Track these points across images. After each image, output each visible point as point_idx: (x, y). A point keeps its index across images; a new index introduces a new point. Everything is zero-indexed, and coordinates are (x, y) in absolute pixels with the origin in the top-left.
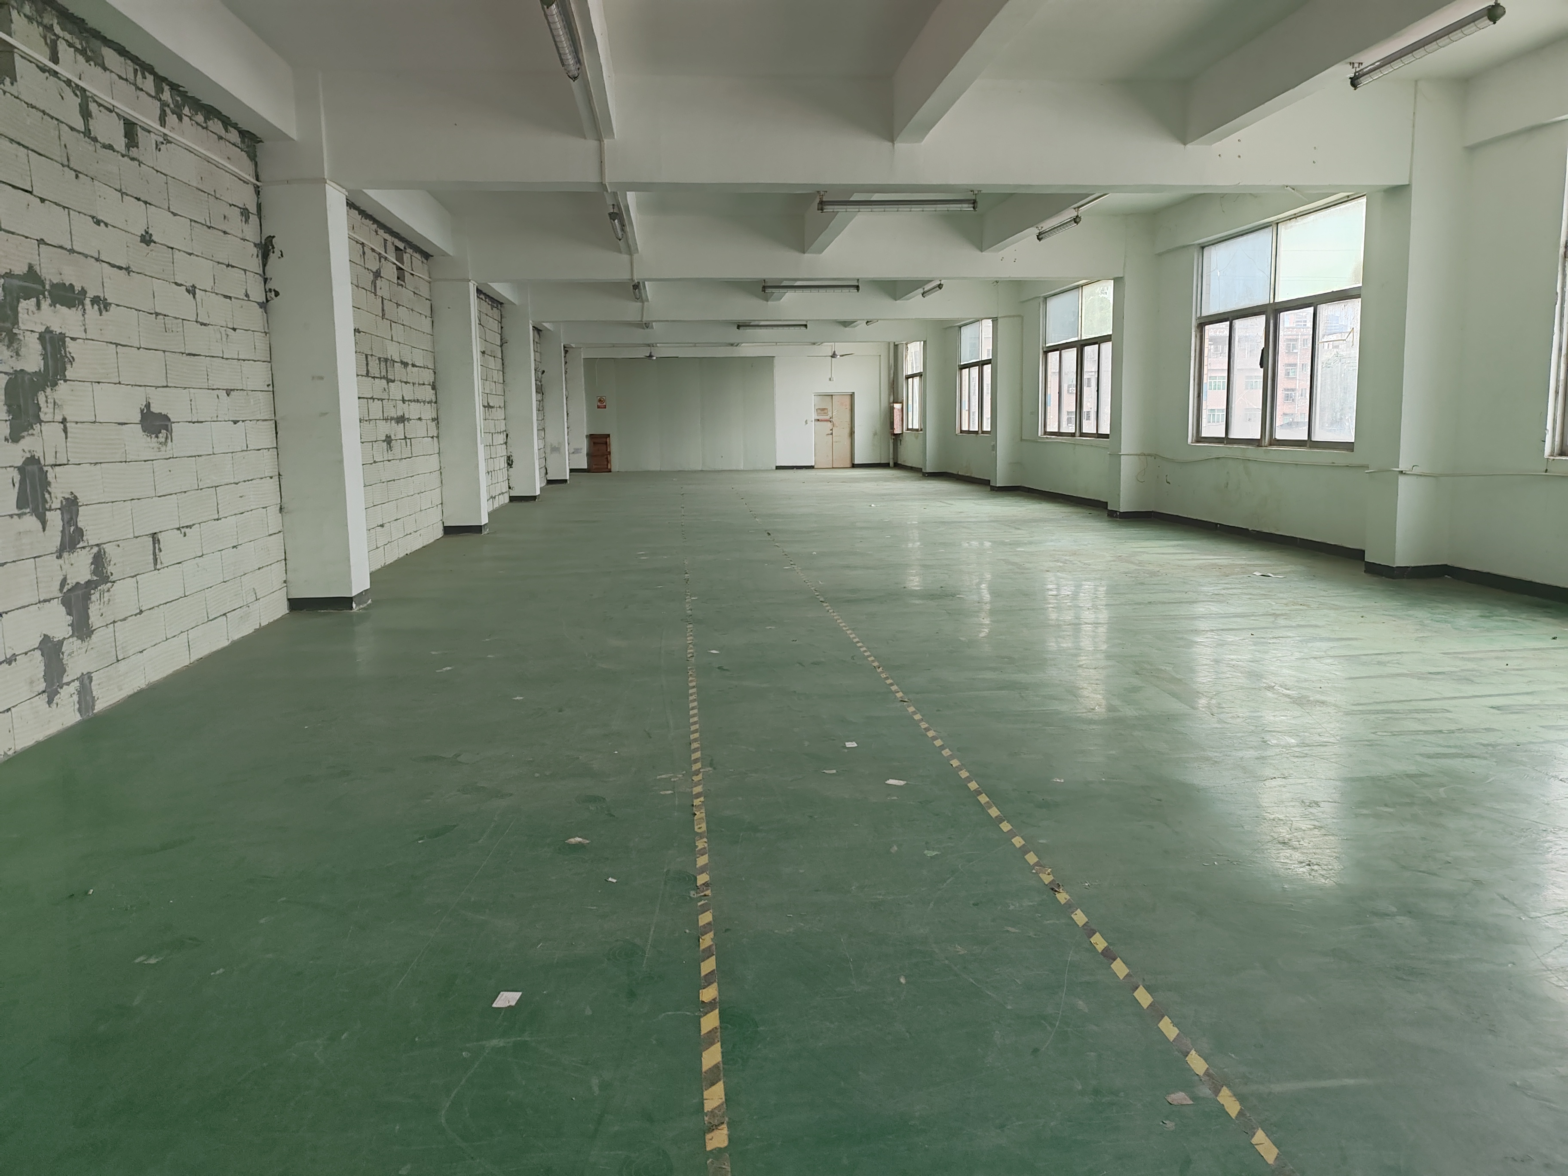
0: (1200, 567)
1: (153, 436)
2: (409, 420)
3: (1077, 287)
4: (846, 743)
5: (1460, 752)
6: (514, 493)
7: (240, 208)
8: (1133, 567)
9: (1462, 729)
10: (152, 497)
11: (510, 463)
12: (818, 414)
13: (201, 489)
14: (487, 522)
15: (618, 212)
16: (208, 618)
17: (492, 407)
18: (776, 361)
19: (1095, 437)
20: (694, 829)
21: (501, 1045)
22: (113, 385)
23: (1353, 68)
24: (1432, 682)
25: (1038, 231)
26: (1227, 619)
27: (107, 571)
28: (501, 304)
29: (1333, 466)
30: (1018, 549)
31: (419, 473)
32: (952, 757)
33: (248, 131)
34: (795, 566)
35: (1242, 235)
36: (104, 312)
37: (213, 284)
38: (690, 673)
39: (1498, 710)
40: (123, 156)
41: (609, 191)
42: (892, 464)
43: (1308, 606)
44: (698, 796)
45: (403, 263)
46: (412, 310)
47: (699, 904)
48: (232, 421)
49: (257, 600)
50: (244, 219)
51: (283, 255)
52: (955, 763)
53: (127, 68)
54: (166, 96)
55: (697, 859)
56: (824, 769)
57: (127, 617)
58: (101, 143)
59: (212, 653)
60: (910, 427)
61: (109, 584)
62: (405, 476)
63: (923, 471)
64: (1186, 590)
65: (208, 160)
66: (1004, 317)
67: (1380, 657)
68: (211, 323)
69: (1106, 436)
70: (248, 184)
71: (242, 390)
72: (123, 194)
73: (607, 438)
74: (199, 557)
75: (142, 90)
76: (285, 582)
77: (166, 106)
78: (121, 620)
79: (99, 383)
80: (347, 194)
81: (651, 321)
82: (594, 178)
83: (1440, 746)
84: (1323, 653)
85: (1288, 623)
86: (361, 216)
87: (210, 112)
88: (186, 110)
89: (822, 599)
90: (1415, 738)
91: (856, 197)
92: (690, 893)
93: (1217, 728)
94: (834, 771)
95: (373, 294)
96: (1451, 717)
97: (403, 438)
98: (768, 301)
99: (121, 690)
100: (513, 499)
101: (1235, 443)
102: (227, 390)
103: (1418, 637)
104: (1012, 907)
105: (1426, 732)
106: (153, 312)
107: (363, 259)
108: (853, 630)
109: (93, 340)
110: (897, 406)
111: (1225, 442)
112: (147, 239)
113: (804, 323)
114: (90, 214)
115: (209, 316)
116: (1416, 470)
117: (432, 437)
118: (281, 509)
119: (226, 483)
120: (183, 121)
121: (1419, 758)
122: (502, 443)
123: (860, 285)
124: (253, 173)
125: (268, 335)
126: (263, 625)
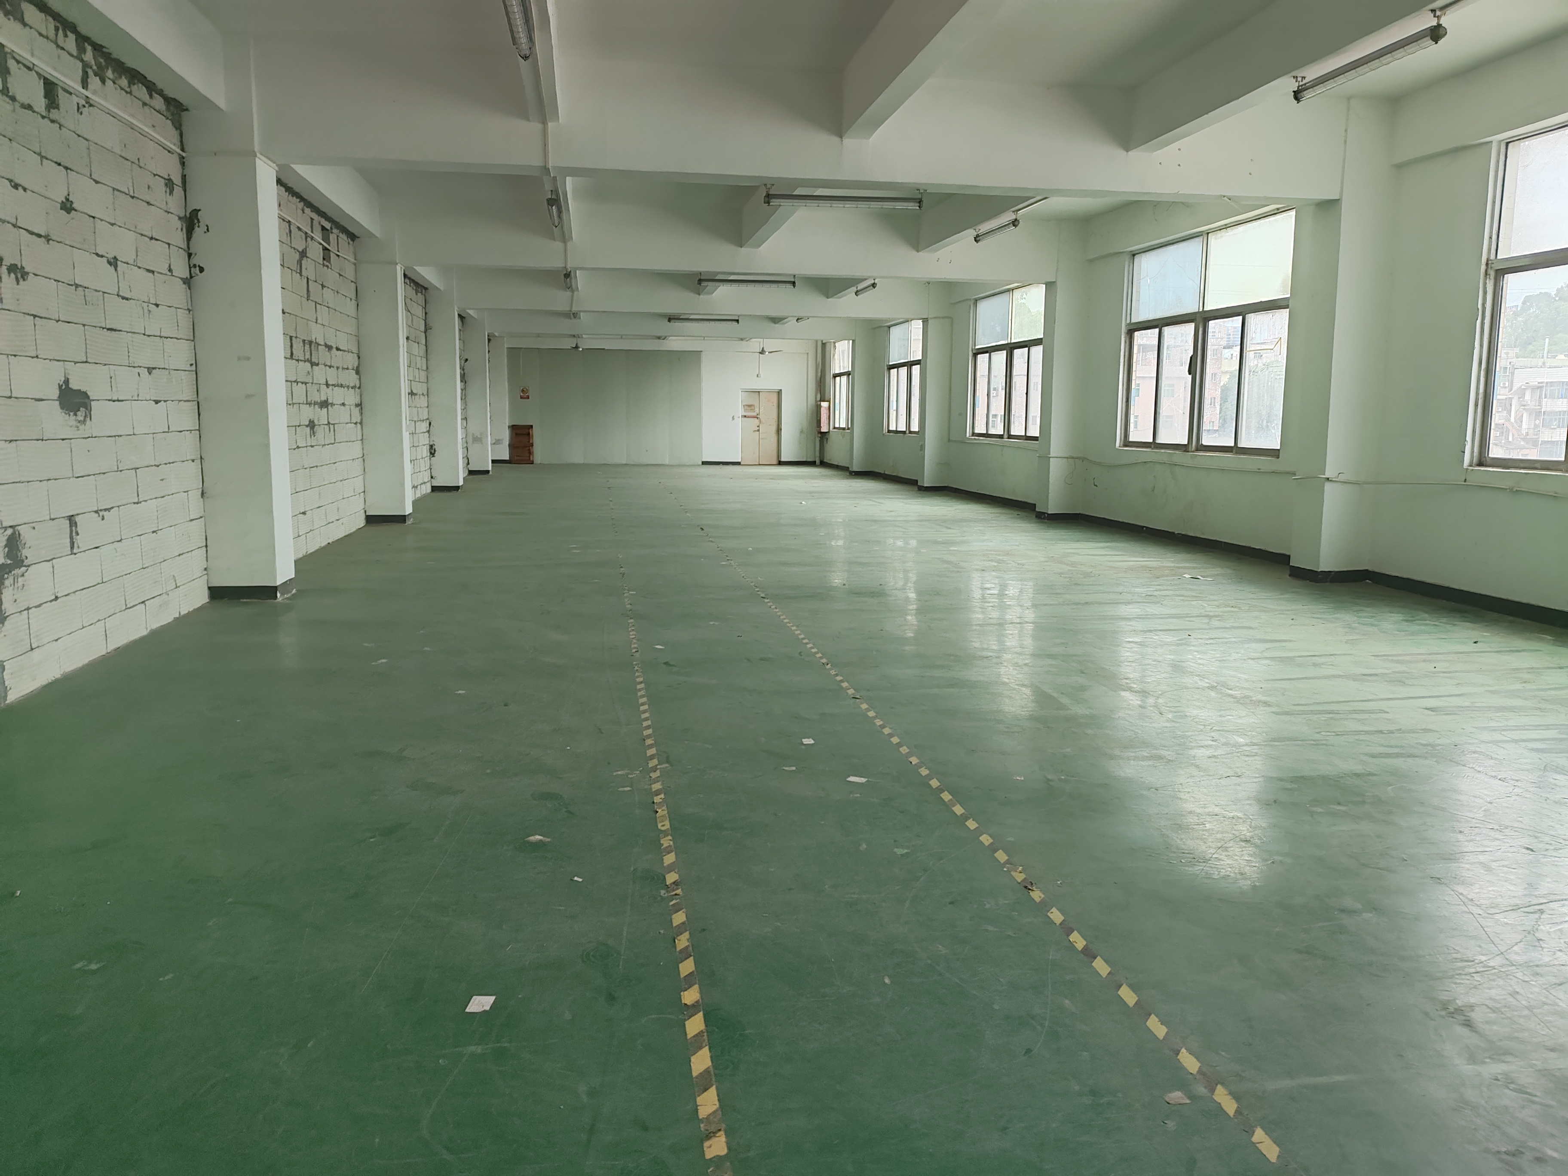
0: (1131, 569)
1: (72, 414)
2: (332, 404)
3: (1008, 290)
4: (803, 740)
5: (1402, 752)
6: (436, 483)
7: (165, 179)
8: (1067, 568)
9: (1400, 730)
10: (69, 478)
11: (432, 452)
12: (745, 410)
13: (121, 471)
14: (411, 511)
15: (555, 198)
16: (126, 605)
17: (416, 394)
18: (703, 355)
19: (1024, 440)
20: (657, 826)
21: (479, 1051)
22: (30, 358)
23: (1296, 81)
24: (1366, 683)
25: (976, 234)
26: (1162, 620)
27: (21, 555)
28: (426, 289)
29: (1259, 472)
30: (952, 549)
31: (342, 459)
32: (910, 754)
33: (175, 99)
34: (732, 562)
35: (1173, 244)
36: (21, 282)
37: (135, 258)
38: (636, 668)
39: (1432, 711)
40: (43, 117)
41: (552, 176)
42: (818, 462)
43: (1239, 608)
44: (657, 793)
45: (329, 245)
46: (337, 292)
47: (672, 903)
48: (154, 401)
49: (176, 587)
50: (168, 190)
51: (210, 230)
52: (914, 760)
53: (46, 25)
54: (89, 56)
55: (664, 857)
56: (784, 766)
57: (42, 604)
58: (19, 102)
59: (130, 642)
60: (837, 425)
61: (23, 569)
62: (329, 462)
63: (850, 469)
64: (1121, 591)
65: (133, 128)
66: (935, 318)
67: (1314, 658)
68: (133, 298)
69: (1035, 439)
70: (173, 154)
71: (164, 368)
72: (42, 157)
73: (529, 429)
74: (118, 541)
75: (63, 49)
76: (206, 569)
77: (88, 67)
78: (36, 607)
79: (15, 356)
80: (277, 168)
81: (579, 311)
82: (537, 162)
83: (1382, 745)
84: (1259, 654)
85: (1222, 624)
86: (287, 193)
87: (135, 77)
88: (109, 73)
89: (763, 595)
90: (1357, 738)
91: (799, 192)
92: (660, 893)
93: (1167, 727)
94: (794, 768)
95: (298, 274)
96: (1389, 718)
97: (327, 423)
98: (699, 294)
99: (34, 680)
100: (434, 489)
101: (1162, 448)
102: (148, 368)
103: (1349, 640)
104: (987, 906)
105: (1367, 732)
106: (73, 283)
107: (289, 238)
108: (798, 626)
109: (9, 310)
110: (824, 404)
111: (1153, 446)
112: (67, 206)
113: (737, 319)
114: (8, 177)
115: (131, 291)
116: (1342, 478)
117: (356, 423)
118: (203, 494)
119: (146, 465)
120: (106, 84)
121: (1364, 758)
122: (425, 431)
123: (796, 282)
124: (176, 140)
125: (191, 312)
126: (182, 614)
